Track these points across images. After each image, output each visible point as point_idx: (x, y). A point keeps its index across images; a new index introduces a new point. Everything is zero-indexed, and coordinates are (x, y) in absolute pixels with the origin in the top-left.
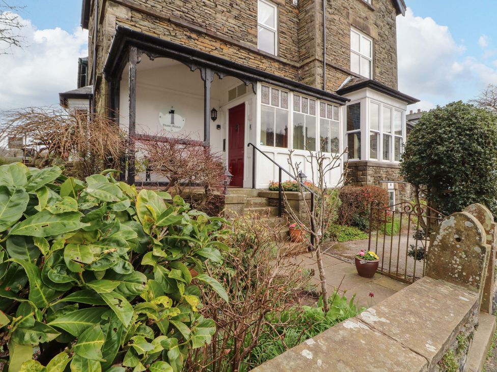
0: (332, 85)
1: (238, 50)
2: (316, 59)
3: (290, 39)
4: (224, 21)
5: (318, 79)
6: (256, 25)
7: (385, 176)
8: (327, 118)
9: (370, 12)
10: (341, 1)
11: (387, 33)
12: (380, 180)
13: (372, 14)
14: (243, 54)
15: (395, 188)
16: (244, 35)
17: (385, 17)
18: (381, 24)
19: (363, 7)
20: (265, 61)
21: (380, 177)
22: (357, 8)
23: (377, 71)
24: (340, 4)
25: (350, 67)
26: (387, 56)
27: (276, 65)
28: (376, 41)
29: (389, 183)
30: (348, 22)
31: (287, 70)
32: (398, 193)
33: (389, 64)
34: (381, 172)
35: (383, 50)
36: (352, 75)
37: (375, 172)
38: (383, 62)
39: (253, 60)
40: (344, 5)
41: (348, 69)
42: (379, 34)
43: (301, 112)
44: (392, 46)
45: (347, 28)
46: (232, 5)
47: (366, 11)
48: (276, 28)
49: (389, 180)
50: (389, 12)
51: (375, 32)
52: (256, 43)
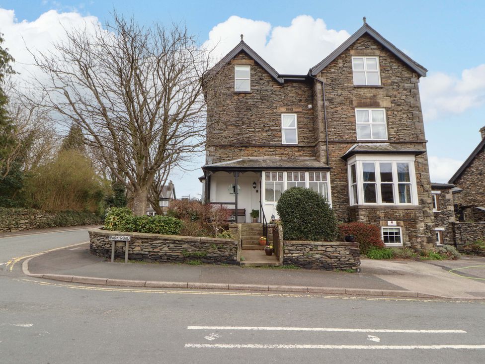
0: (336, 154)
1: (269, 148)
2: (319, 142)
3: (307, 130)
4: (261, 136)
5: (323, 153)
6: (281, 131)
7: (383, 215)
8: (315, 181)
9: (378, 90)
10: (344, 95)
11: (404, 97)
12: (377, 219)
13: (382, 90)
14: (272, 149)
15: (398, 225)
16: (272, 139)
17: (400, 86)
18: (394, 93)
19: (369, 90)
20: (287, 149)
21: (376, 216)
22: (362, 93)
23: (392, 131)
24: (341, 98)
25: (356, 137)
26: (406, 115)
27: (296, 149)
28: (387, 109)
29: (388, 222)
30: (351, 107)
31: (305, 149)
32: (404, 229)
33: (410, 121)
34: (378, 213)
35: (400, 113)
36: (358, 142)
37: (370, 213)
38: (399, 122)
39: (279, 151)
40: (346, 98)
41: (354, 139)
42: (392, 102)
43: (293, 181)
44: (412, 106)
45: (351, 111)
46: (264, 126)
47: (374, 91)
48: (296, 127)
49: (389, 219)
50: (406, 80)
51: (386, 103)
52: (281, 141)
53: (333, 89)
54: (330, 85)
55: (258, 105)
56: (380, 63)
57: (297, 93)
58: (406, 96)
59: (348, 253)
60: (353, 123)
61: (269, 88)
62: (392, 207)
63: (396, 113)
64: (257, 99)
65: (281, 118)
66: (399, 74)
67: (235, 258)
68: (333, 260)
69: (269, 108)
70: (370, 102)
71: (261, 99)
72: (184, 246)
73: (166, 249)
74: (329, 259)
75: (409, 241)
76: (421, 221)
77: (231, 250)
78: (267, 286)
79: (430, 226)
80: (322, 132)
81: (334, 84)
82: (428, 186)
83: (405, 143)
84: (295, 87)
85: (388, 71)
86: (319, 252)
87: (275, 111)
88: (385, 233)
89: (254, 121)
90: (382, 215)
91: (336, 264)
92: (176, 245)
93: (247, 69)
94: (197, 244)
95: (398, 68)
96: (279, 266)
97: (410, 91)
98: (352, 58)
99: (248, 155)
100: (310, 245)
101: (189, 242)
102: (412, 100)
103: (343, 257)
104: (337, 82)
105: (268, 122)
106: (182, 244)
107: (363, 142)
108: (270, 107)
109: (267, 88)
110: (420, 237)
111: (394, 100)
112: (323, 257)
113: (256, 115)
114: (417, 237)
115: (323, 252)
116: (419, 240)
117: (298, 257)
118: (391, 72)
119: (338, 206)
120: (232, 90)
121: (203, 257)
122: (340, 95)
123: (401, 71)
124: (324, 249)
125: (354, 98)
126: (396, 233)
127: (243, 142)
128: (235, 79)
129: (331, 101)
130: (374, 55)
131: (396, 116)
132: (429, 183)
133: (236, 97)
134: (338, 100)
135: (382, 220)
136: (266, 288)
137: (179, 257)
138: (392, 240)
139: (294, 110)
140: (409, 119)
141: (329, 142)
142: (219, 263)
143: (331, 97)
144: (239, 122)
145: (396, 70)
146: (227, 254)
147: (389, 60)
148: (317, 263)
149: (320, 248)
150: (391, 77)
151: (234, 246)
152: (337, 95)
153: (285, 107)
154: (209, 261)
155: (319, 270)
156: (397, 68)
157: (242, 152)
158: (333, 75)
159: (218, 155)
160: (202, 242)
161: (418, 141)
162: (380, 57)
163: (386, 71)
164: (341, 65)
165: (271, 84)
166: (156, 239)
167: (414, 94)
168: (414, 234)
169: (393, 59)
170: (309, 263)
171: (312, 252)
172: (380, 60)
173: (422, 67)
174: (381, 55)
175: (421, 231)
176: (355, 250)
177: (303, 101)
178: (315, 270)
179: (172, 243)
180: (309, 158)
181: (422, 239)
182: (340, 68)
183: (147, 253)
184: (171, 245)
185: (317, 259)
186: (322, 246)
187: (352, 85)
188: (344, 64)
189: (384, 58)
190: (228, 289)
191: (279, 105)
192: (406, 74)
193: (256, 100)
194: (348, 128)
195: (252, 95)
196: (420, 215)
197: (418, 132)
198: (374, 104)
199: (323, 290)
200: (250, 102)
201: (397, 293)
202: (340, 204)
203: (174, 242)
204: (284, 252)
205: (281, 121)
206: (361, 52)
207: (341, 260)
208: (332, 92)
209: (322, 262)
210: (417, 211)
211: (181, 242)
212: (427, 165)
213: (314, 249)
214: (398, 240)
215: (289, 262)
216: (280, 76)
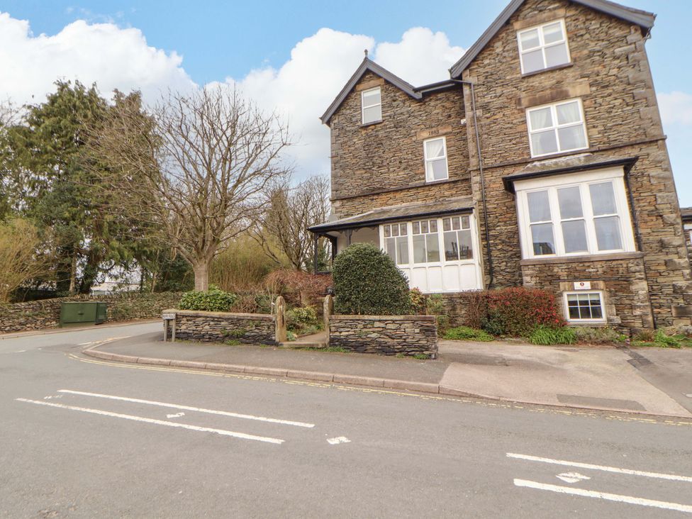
0: (498, 185)
1: (408, 191)
2: (470, 171)
4: (395, 176)
5: (475, 187)
6: (423, 165)
7: (566, 273)
8: (452, 231)
9: (565, 71)
10: (505, 95)
11: (615, 71)
12: (555, 279)
13: (572, 69)
14: (412, 192)
15: (593, 288)
16: (412, 178)
17: (606, 54)
18: (596, 69)
19: (548, 75)
20: (433, 188)
21: (552, 276)
22: (536, 84)
23: (594, 132)
24: (503, 99)
25: (529, 154)
26: (620, 101)
27: (446, 186)
28: (584, 98)
29: (575, 283)
30: (519, 109)
31: (459, 185)
32: (607, 294)
33: (628, 108)
34: (555, 270)
35: (608, 99)
36: (533, 162)
37: (541, 271)
38: (607, 115)
39: (422, 193)
40: (510, 97)
41: (526, 157)
42: (591, 85)
43: (421, 234)
44: (631, 81)
45: (518, 116)
46: (400, 162)
47: (557, 75)
48: (445, 155)
49: (576, 279)
50: (618, 41)
51: (583, 88)
52: (424, 179)
53: (489, 89)
54: (483, 85)
55: (391, 136)
56: (567, 27)
57: (443, 106)
58: (619, 68)
59: (417, 331)
60: (524, 133)
61: (404, 110)
62: (581, 258)
63: (599, 100)
64: (390, 128)
65: (422, 146)
66: (602, 36)
67: (273, 338)
68: (395, 340)
69: (405, 136)
70: (551, 93)
71: (395, 127)
72: (222, 323)
73: (207, 327)
74: (390, 340)
75: (617, 315)
76: (639, 279)
77: (269, 328)
78: (243, 367)
79: (681, 288)
80: (473, 156)
81: (489, 82)
82: (674, 215)
83: (621, 147)
84: (440, 99)
85: (582, 35)
86: (377, 329)
87: (414, 139)
88: (571, 303)
89: (387, 158)
90: (563, 274)
91: (400, 347)
92: (216, 323)
93: (377, 92)
94: (235, 321)
95: (601, 26)
96: (322, 348)
97: (627, 58)
98: (519, 34)
99: (382, 205)
100: (363, 320)
101: (227, 319)
102: (631, 73)
103: (410, 337)
104: (495, 77)
105: (406, 156)
106: (220, 321)
107: (540, 160)
108: (408, 135)
109: (403, 110)
110: (639, 307)
111: (596, 81)
112: (382, 336)
113: (389, 149)
114: (632, 307)
115: (381, 329)
116: (638, 312)
117: (347, 336)
118: (587, 36)
119: (504, 263)
120: (359, 123)
121: (241, 337)
122: (500, 96)
123: (605, 29)
124: (382, 325)
125: (523, 95)
126: (593, 303)
127: (374, 189)
128: (363, 108)
129: (485, 108)
130: (555, 18)
131: (601, 105)
132: (676, 209)
133: (363, 132)
134: (498, 103)
135: (564, 281)
136: (241, 369)
137: (220, 336)
138: (586, 313)
139: (440, 131)
140: (628, 105)
141: (484, 169)
142: (258, 343)
143: (486, 101)
144: (368, 164)
145: (597, 31)
146: (265, 332)
147: (582, 18)
148: (374, 345)
149: (377, 324)
150: (588, 44)
151: (271, 323)
152: (495, 97)
153: (428, 130)
154: (247, 341)
155: (375, 355)
156: (598, 26)
157: (374, 202)
158: (487, 69)
159: (345, 210)
160: (239, 320)
161: (647, 140)
162: (566, 18)
163: (578, 37)
164: (499, 50)
165: (407, 103)
166: (198, 316)
167: (635, 61)
168: (627, 302)
169: (590, 14)
170: (364, 344)
171: (366, 330)
172: (566, 23)
173: (643, 13)
174: (568, 14)
175: (641, 297)
176: (428, 326)
177: (453, 116)
178: (370, 354)
179: (212, 321)
180: (465, 197)
181: (644, 311)
182: (498, 55)
183: (191, 332)
184: (212, 323)
185: (373, 340)
186: (380, 321)
187: (519, 75)
188: (505, 47)
189: (573, 18)
190: (205, 368)
191: (419, 130)
192: (617, 32)
193: (388, 130)
194: (514, 142)
195: (383, 124)
196: (637, 268)
197: (646, 123)
198: (559, 95)
199: (305, 375)
200: (381, 134)
201: (405, 385)
202: (506, 260)
203: (213, 319)
204: (330, 330)
205: (423, 151)
206: (533, 19)
207: (407, 341)
208: (487, 94)
209: (380, 344)
210: (631, 261)
211: (220, 319)
212: (671, 178)
213: (369, 326)
214: (597, 313)
215: (337, 343)
216: (416, 90)
